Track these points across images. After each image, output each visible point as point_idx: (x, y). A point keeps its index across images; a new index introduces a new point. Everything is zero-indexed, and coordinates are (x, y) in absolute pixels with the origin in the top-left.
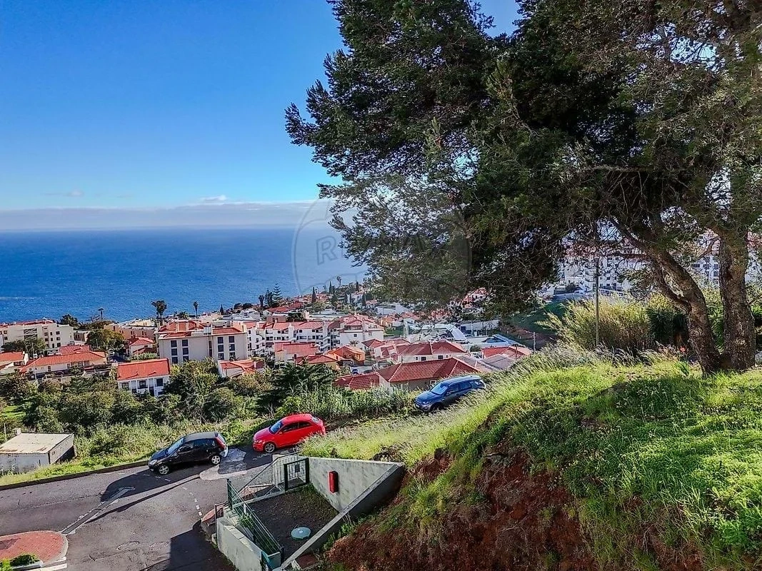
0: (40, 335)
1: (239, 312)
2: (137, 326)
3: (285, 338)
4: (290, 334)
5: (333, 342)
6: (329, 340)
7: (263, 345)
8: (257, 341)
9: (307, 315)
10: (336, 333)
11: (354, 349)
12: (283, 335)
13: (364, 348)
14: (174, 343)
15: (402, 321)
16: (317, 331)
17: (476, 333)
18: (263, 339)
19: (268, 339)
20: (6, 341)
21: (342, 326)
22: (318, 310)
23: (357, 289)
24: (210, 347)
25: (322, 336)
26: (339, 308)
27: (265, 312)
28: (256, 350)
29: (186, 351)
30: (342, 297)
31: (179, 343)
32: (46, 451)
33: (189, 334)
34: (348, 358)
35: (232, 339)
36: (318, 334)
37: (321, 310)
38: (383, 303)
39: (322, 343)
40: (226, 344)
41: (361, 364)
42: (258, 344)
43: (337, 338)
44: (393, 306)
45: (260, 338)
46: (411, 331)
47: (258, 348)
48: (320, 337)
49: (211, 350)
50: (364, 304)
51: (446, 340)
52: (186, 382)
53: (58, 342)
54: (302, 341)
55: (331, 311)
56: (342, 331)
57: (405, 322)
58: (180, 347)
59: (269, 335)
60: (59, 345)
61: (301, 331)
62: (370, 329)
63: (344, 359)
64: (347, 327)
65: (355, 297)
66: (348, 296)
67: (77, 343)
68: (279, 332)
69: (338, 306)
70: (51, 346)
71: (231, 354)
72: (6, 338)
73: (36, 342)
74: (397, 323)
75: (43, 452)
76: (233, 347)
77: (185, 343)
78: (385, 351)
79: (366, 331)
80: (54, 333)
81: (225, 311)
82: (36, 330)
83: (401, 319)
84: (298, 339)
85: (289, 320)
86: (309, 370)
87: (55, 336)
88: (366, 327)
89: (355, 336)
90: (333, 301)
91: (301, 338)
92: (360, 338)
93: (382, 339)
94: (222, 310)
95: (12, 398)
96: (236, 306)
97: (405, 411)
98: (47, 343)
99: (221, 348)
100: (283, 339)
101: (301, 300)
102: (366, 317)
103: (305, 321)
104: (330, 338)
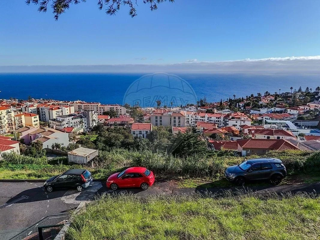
0: (115, 109)
1: (188, 107)
2: (149, 110)
3: (204, 120)
4: (206, 119)
5: (226, 124)
6: (223, 123)
7: (194, 122)
8: (192, 120)
9: (215, 111)
10: (227, 120)
11: (234, 128)
12: (203, 119)
13: (240, 129)
14: (156, 117)
15: (263, 118)
16: (218, 119)
17: (303, 127)
18: (194, 119)
19: (196, 119)
20: (104, 111)
21: (231, 117)
22: (222, 109)
23: (243, 101)
24: (171, 121)
25: (220, 121)
26: (233, 109)
27: (199, 108)
28: (191, 124)
29: (161, 121)
30: (234, 104)
31: (159, 118)
32: (86, 156)
33: (162, 114)
34: (231, 132)
35: (179, 118)
36: (218, 120)
37: (223, 109)
38: (254, 108)
39: (220, 124)
40: (177, 120)
41: (236, 136)
42: (192, 121)
43: (227, 122)
44: (259, 110)
45: (193, 119)
46: (266, 123)
47: (192, 123)
48: (219, 121)
49: (171, 122)
50: (245, 108)
51: (284, 129)
52: (155, 134)
53: (121, 113)
54: (211, 122)
55: (228, 110)
56: (230, 120)
57: (264, 118)
58: (159, 119)
59: (197, 118)
60: (121, 114)
61: (211, 118)
62: (244, 120)
63: (228, 132)
64: (233, 118)
65: (241, 104)
66: (238, 104)
67: (127, 114)
68: (201, 117)
69: (232, 108)
70: (118, 115)
71: (179, 124)
72: (104, 110)
73: (113, 112)
74: (259, 118)
75: (85, 156)
76: (179, 122)
77: (161, 118)
78: (250, 131)
79: (242, 121)
80: (119, 110)
81: (183, 106)
82: (114, 108)
83: (262, 116)
84: (209, 121)
85: (207, 112)
86: (189, 136)
87: (120, 111)
88: (243, 119)
89: (237, 122)
90: (230, 105)
91: (211, 121)
92: (238, 124)
93: (250, 125)
94: (181, 106)
95: (98, 132)
96: (188, 105)
97: (218, 176)
98: (117, 113)
99: (175, 121)
100: (203, 120)
101: (215, 104)
102: (243, 114)
103: (213, 113)
104: (224, 122)
